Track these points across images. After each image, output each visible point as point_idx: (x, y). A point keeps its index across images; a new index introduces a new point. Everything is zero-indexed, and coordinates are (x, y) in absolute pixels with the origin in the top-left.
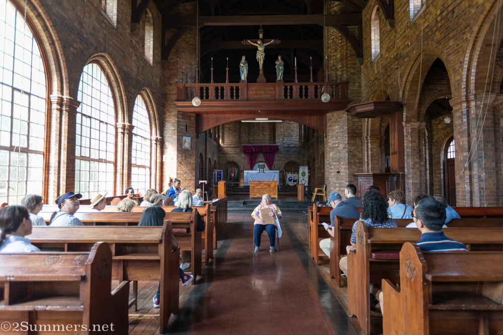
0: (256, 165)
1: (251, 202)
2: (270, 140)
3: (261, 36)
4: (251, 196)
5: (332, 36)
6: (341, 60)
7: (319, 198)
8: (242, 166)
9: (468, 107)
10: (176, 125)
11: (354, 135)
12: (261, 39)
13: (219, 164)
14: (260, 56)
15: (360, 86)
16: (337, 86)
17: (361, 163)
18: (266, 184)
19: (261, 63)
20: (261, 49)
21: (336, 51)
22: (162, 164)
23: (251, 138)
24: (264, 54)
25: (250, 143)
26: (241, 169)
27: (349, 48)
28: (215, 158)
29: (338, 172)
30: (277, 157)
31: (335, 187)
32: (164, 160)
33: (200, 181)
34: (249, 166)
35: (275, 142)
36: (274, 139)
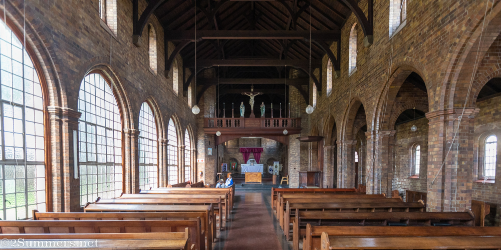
0: (249, 161)
1: (246, 185)
2: (258, 144)
3: (252, 90)
4: (246, 181)
5: (293, 90)
6: (298, 105)
7: (285, 183)
8: (239, 161)
9: (342, 145)
10: (204, 142)
11: (303, 148)
12: (252, 92)
13: (225, 159)
14: (252, 102)
15: (308, 120)
16: (295, 120)
17: (307, 164)
18: (255, 174)
19: (252, 106)
20: (252, 98)
21: (295, 99)
22: (196, 163)
23: (245, 143)
24: (254, 101)
25: (244, 146)
26: (239, 163)
27: (302, 98)
28: (223, 156)
29: (295, 168)
30: (262, 155)
31: (293, 177)
32: (198, 162)
33: (218, 173)
34: (244, 161)
35: (261, 146)
36: (261, 144)
